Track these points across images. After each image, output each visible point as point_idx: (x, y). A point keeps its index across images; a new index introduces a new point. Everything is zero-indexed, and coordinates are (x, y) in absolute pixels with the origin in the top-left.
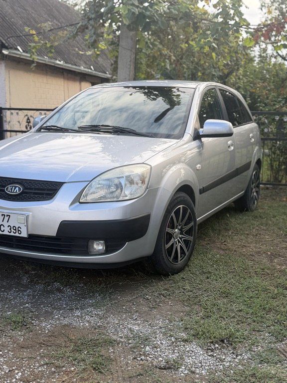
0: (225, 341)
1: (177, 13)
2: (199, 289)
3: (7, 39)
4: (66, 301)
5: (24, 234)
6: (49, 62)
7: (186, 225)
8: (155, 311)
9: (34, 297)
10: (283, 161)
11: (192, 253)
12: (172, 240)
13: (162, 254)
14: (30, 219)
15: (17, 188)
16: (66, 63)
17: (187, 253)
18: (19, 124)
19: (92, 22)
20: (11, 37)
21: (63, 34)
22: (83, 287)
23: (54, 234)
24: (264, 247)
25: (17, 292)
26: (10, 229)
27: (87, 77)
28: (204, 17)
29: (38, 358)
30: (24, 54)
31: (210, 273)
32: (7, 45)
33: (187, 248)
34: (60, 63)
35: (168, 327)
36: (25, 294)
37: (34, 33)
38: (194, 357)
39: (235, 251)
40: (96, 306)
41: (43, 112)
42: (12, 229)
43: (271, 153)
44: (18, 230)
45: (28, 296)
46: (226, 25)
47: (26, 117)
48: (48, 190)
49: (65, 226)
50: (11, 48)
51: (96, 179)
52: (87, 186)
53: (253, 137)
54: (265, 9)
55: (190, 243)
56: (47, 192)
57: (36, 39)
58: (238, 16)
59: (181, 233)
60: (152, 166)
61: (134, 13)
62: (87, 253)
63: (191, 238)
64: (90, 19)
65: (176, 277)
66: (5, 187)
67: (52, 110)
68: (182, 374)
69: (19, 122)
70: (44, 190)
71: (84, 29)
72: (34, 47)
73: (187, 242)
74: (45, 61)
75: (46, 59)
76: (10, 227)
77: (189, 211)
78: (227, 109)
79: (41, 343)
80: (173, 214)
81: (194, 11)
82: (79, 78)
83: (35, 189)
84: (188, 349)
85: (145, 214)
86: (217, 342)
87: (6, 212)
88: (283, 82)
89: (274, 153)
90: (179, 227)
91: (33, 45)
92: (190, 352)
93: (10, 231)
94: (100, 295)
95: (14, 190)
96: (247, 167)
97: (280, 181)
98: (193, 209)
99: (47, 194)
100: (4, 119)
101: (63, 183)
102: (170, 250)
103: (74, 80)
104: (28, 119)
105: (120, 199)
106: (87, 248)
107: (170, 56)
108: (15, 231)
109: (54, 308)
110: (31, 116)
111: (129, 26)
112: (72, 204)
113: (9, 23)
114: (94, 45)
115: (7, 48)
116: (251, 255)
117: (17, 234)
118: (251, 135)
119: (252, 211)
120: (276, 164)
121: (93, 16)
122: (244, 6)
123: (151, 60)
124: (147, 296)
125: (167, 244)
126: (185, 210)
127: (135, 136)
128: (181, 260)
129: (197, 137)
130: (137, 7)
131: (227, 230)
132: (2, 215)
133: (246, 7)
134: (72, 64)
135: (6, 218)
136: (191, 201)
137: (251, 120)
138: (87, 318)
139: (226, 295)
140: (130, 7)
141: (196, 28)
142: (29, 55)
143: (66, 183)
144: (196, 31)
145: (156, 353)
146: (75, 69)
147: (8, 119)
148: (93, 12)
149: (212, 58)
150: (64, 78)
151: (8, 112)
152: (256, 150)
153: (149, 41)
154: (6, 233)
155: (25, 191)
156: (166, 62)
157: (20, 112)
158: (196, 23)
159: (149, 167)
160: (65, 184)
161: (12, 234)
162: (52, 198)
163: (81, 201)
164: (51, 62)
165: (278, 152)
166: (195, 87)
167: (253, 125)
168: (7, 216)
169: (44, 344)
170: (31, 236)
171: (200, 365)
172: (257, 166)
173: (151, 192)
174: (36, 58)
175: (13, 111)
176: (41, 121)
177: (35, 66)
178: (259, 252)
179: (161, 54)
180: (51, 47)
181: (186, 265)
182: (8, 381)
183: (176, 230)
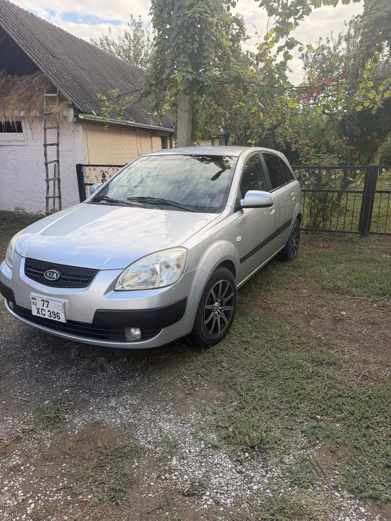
0: (256, 447)
1: (228, 77)
2: (237, 366)
3: (83, 105)
4: (105, 384)
5: (63, 320)
6: (121, 122)
7: (226, 296)
8: (189, 400)
9: (77, 376)
10: (321, 208)
11: (232, 321)
12: (213, 313)
13: (201, 330)
14: (67, 305)
15: (55, 274)
16: (137, 122)
17: (227, 322)
18: (96, 178)
19: (153, 88)
20: (86, 103)
21: (129, 98)
22: (125, 363)
23: (91, 322)
24: (301, 305)
25: (63, 369)
26: (50, 314)
27: (156, 132)
28: (252, 81)
29: (58, 477)
30: (98, 117)
31: (248, 342)
32: (82, 110)
33: (227, 317)
34: (131, 123)
35: (200, 423)
36: (69, 373)
37: (105, 98)
38: (221, 475)
39: (275, 310)
40: (133, 391)
41: (115, 168)
42: (52, 314)
43: (310, 201)
44: (57, 315)
45: (71, 376)
46: (271, 88)
47: (102, 173)
48: (84, 277)
49: (100, 314)
50: (86, 113)
51: (131, 266)
52: (121, 274)
53: (293, 195)
54: (308, 68)
55: (230, 312)
56: (82, 279)
57: (107, 104)
58: (282, 80)
59: (222, 305)
60: (189, 249)
61: (188, 79)
62: (124, 340)
63: (231, 308)
64: (152, 85)
65: (216, 347)
66: (44, 271)
67: (122, 166)
68: (206, 506)
69: (96, 176)
70: (80, 276)
71: (147, 93)
72: (106, 111)
73: (227, 313)
74: (118, 122)
75: (119, 120)
76: (49, 312)
77: (229, 283)
78: (270, 172)
79: (66, 453)
80: (212, 291)
81: (243, 75)
82: (150, 133)
83: (72, 275)
84: (216, 461)
85: (182, 299)
86: (247, 451)
87: (45, 297)
88: (322, 132)
89: (314, 202)
90: (219, 300)
91: (104, 109)
92: (218, 466)
93: (50, 316)
94: (139, 376)
95: (52, 276)
96: (287, 224)
97: (318, 226)
98: (233, 282)
99: (83, 281)
100: (84, 174)
101: (99, 270)
102: (209, 326)
103: (146, 136)
104: (103, 174)
105: (155, 286)
106: (124, 335)
107: (225, 114)
108: (54, 316)
109: (92, 395)
110: (106, 172)
111: (185, 91)
112: (107, 292)
113: (85, 89)
114: (157, 107)
115: (82, 113)
116: (289, 316)
117: (56, 319)
118: (292, 194)
119: (293, 260)
120: (315, 211)
121: (154, 82)
122: (288, 70)
123: (209, 118)
124: (185, 377)
125: (206, 320)
126: (224, 284)
127: (178, 210)
128: (221, 330)
129: (238, 208)
130: (191, 73)
131: (269, 283)
132: (42, 300)
133: (290, 71)
134: (142, 123)
135: (46, 304)
136: (231, 273)
137: (293, 178)
138: (121, 411)
139: (262, 374)
140: (185, 74)
141: (246, 90)
142: (102, 118)
143: (101, 270)
144: (245, 93)
145: (182, 468)
146: (146, 126)
147: (87, 174)
148: (154, 78)
149: (259, 118)
150: (137, 135)
151: (87, 168)
152: (297, 205)
153: (205, 102)
154: (47, 317)
155: (62, 277)
156: (222, 119)
157: (97, 168)
158: (246, 86)
159: (185, 250)
160: (100, 272)
161: (52, 318)
162: (88, 285)
163: (116, 289)
164: (124, 122)
165: (317, 201)
166: (238, 156)
167: (294, 183)
168: (46, 301)
169: (69, 454)
170: (69, 321)
171: (226, 488)
172: (298, 219)
173: (188, 275)
174: (108, 120)
175: (91, 167)
176: (97, 189)
177: (108, 128)
178: (297, 311)
179: (216, 113)
180: (120, 110)
181: (227, 332)
182: (18, 518)
183: (216, 304)
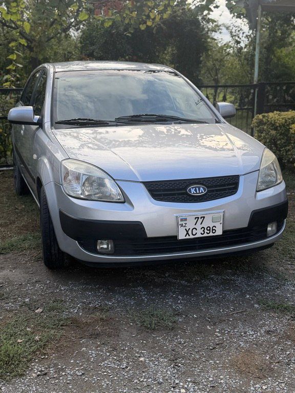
5: (219, 232)
23: (247, 226)
26: (204, 231)
44: (212, 229)
62: (266, 236)
76: (203, 229)
87: (199, 215)
93: (203, 233)
108: (208, 232)
117: (211, 234)
132: (196, 218)
135: (200, 220)
154: (199, 235)
161: (206, 235)
168: (201, 217)
